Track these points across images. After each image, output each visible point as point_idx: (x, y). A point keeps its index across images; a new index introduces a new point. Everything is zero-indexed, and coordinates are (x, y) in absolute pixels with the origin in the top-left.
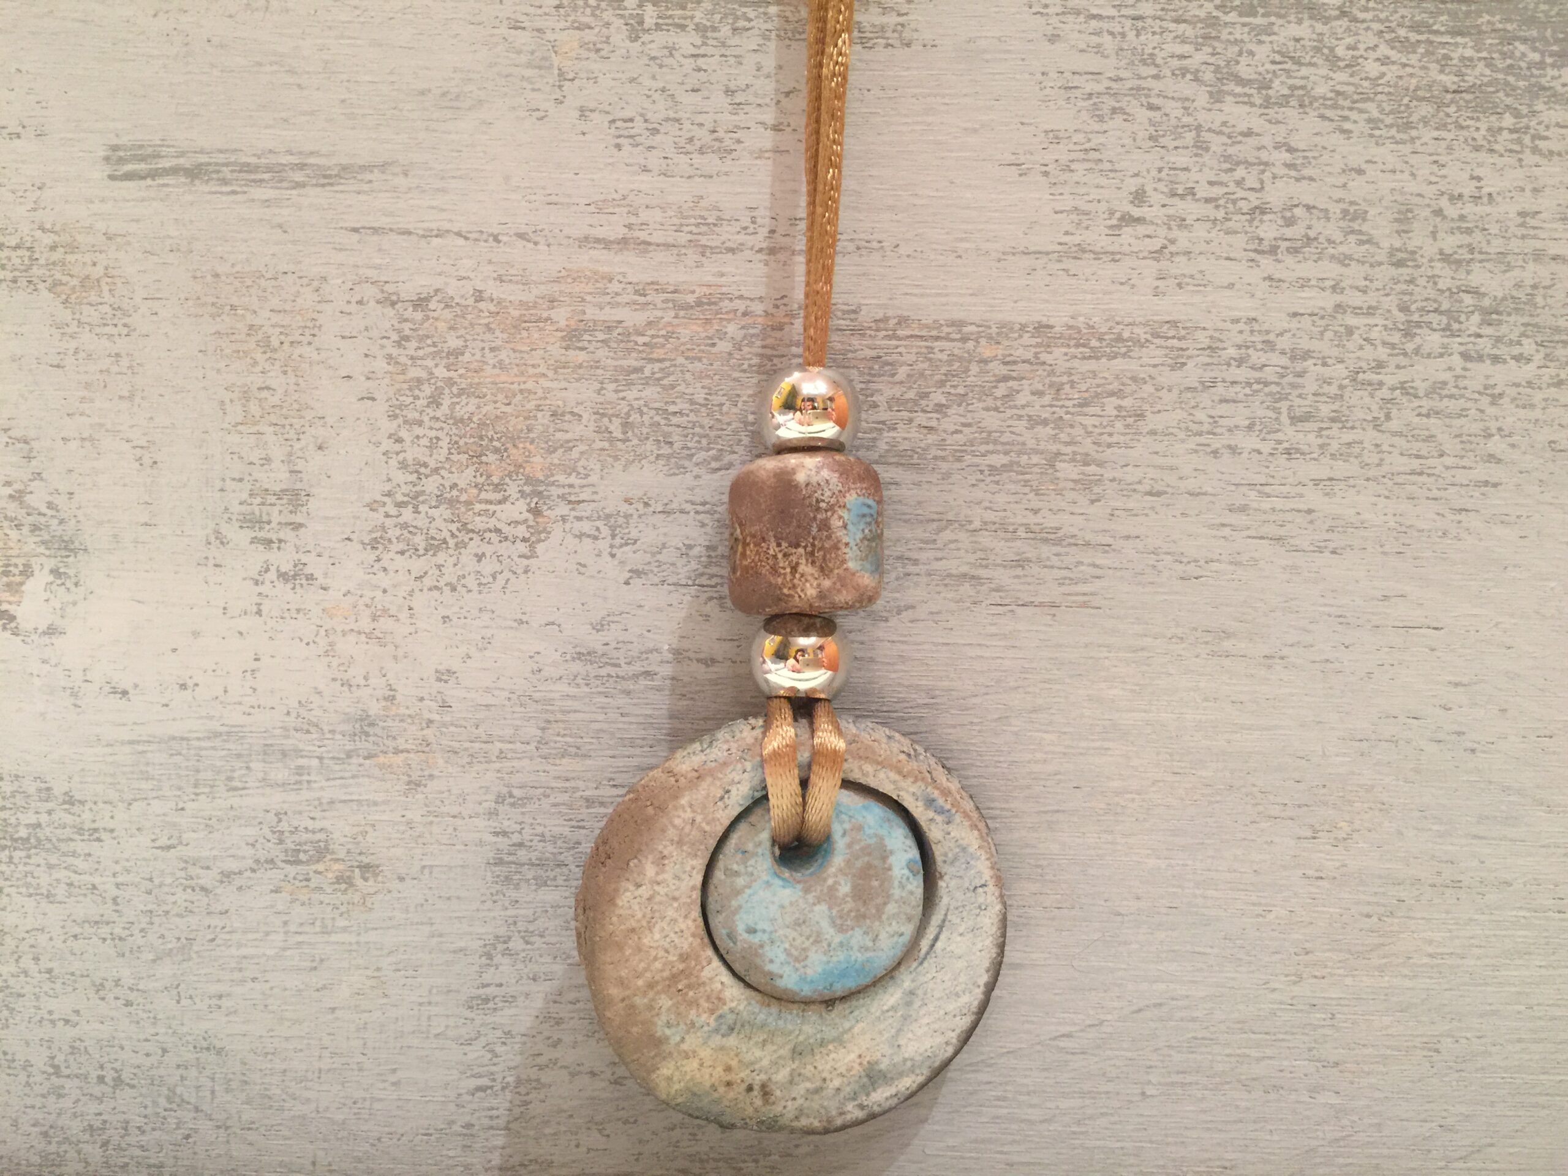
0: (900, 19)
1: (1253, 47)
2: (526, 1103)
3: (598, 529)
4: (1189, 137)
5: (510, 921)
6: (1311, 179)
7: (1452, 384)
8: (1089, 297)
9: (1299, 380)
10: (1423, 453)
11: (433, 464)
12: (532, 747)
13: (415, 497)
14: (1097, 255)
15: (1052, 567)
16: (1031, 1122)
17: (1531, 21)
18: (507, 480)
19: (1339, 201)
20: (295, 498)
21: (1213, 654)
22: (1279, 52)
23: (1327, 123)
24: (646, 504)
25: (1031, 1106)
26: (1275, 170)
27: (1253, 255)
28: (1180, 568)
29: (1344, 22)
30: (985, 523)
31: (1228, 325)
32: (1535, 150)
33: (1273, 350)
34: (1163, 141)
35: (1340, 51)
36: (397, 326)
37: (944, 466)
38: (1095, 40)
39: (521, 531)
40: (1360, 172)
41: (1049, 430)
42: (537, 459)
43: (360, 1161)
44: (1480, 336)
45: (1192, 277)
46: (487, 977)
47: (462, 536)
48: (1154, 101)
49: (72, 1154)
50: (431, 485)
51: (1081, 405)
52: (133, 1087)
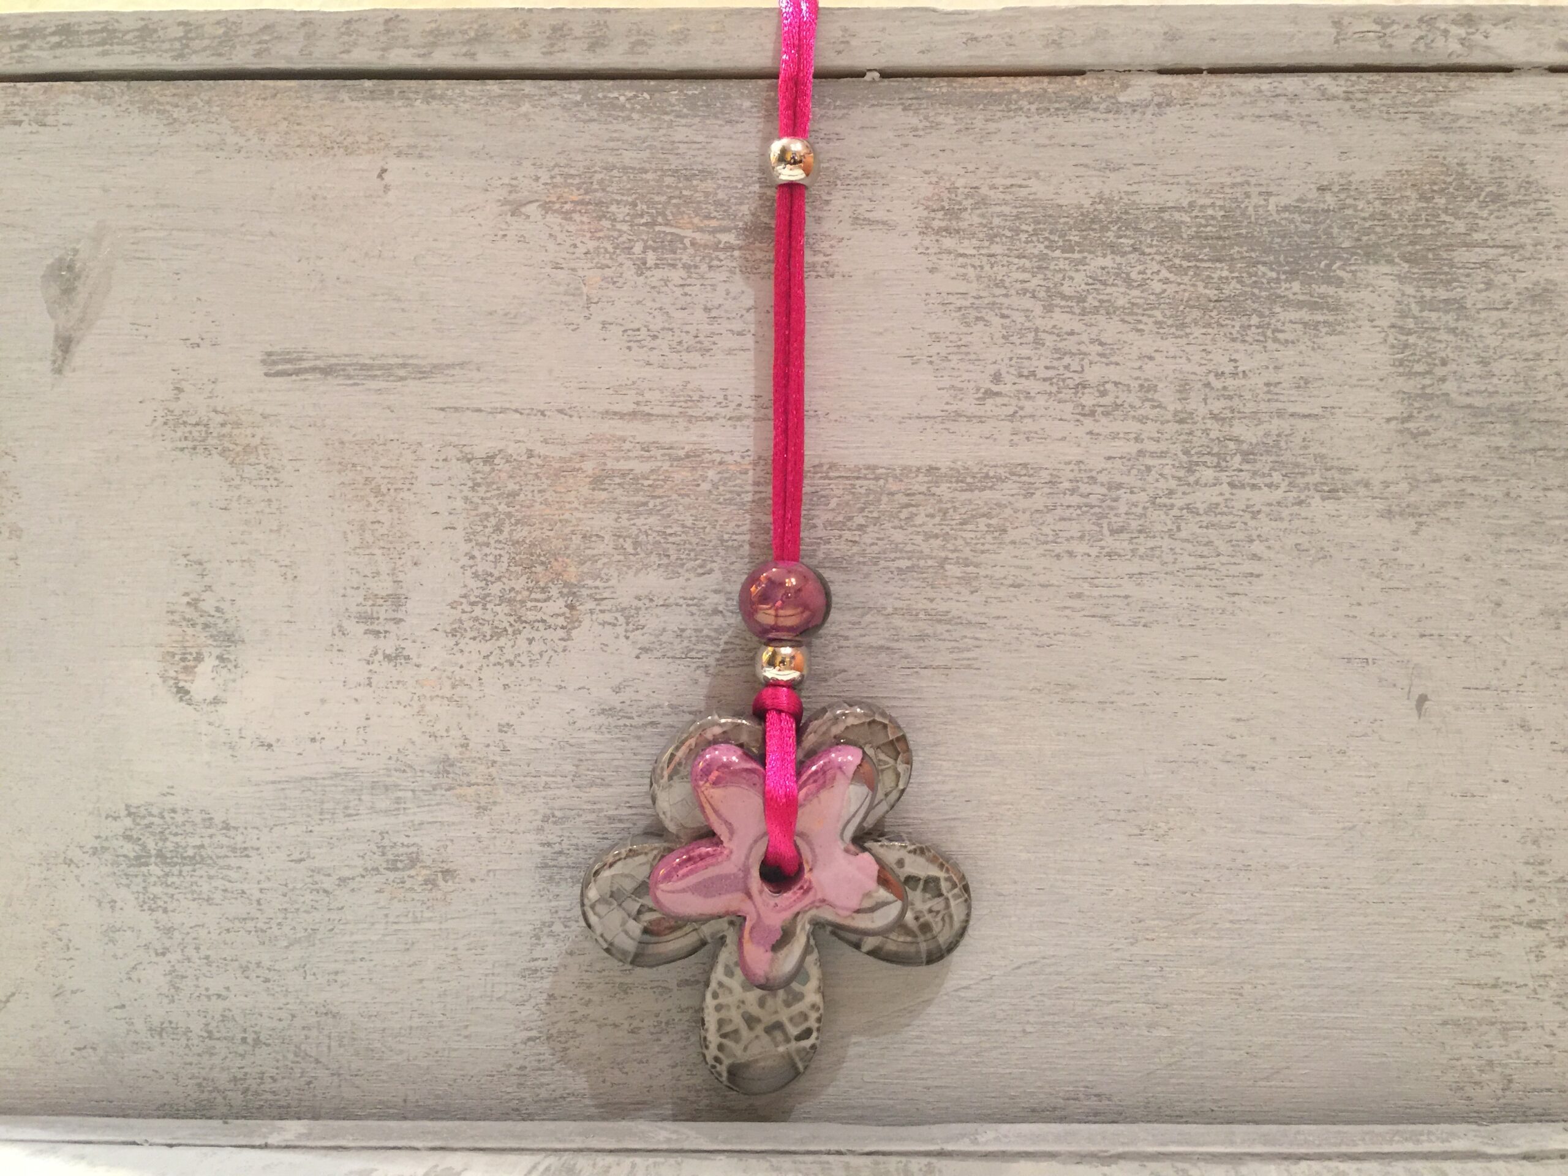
0: (826, 259)
1: (1073, 274)
2: (565, 1049)
3: (616, 619)
4: (1031, 336)
5: (553, 910)
6: (1117, 364)
7: (1222, 505)
8: (965, 447)
9: (1114, 504)
10: (1205, 553)
11: (497, 574)
12: (568, 779)
13: (484, 598)
14: (970, 419)
15: (944, 640)
16: (941, 1055)
17: (1267, 251)
18: (550, 584)
19: (1137, 378)
20: (397, 600)
21: (1063, 701)
22: (1090, 277)
23: (1126, 325)
24: (651, 600)
25: (943, 1042)
26: (1090, 358)
27: (1078, 417)
28: (1035, 638)
29: (1136, 255)
30: (896, 609)
31: (1062, 466)
32: (1276, 340)
33: (1095, 483)
34: (1014, 339)
35: (1134, 275)
36: (471, 476)
37: (866, 569)
38: (963, 270)
39: (561, 621)
40: (1151, 358)
41: (939, 542)
42: (572, 569)
43: (438, 1097)
44: (1241, 471)
45: (1036, 433)
46: (536, 955)
47: (517, 625)
48: (1005, 312)
49: (220, 1099)
50: (495, 589)
51: (961, 524)
52: (268, 1045)
